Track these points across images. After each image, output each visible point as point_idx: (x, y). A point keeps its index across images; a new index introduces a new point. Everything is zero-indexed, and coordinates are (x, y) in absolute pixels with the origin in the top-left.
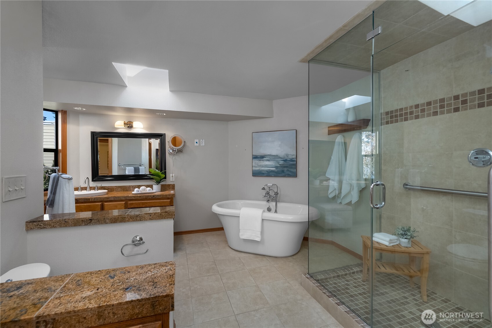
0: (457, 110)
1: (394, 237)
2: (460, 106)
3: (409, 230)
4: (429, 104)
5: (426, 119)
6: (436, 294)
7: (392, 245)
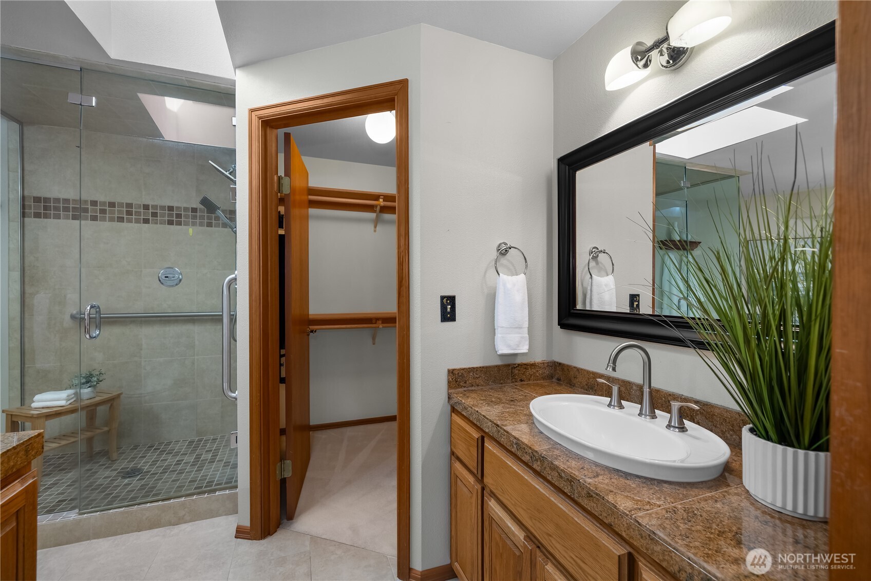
0: (146, 221)
1: (70, 392)
2: (150, 218)
3: (91, 375)
4: (112, 205)
5: (107, 224)
6: (122, 448)
7: (69, 402)
